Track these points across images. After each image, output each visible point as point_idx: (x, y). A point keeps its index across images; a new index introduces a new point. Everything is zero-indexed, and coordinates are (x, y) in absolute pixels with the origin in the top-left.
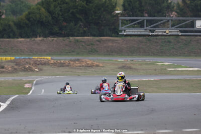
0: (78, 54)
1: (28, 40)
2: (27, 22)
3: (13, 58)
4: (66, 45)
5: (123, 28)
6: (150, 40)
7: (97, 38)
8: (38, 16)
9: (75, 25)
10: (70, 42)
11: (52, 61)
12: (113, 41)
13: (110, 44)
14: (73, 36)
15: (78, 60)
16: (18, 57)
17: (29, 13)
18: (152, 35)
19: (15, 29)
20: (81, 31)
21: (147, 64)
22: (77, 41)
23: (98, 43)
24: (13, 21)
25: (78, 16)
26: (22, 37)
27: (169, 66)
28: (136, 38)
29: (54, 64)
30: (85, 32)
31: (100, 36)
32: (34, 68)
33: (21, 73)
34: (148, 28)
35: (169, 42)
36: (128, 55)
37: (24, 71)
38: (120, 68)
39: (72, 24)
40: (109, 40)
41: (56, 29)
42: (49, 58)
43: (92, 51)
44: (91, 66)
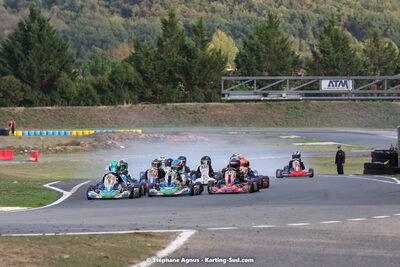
0: (177, 125)
1: (112, 107)
2: (111, 84)
3: (92, 132)
4: (162, 114)
5: (227, 91)
6: (271, 106)
7: (203, 104)
8: (125, 76)
9: (174, 87)
10: (167, 109)
11: (143, 136)
12: (222, 108)
13: (220, 112)
14: (171, 101)
15: (177, 133)
16: (98, 131)
17: (114, 73)
18: (264, 100)
19: (94, 93)
20: (181, 95)
21: (267, 137)
22: (176, 107)
23: (203, 110)
24: (92, 84)
25: (177, 76)
26: (103, 104)
27: (296, 140)
28: (253, 104)
29: (146, 139)
30: (186, 96)
31: (207, 102)
32: (118, 144)
33: (102, 152)
34: (259, 91)
35: (296, 108)
36: (243, 126)
37: (106, 148)
38: (232, 143)
39: (170, 86)
40: (217, 107)
41: (149, 93)
42: (140, 131)
43: (196, 122)
44: (194, 141)
